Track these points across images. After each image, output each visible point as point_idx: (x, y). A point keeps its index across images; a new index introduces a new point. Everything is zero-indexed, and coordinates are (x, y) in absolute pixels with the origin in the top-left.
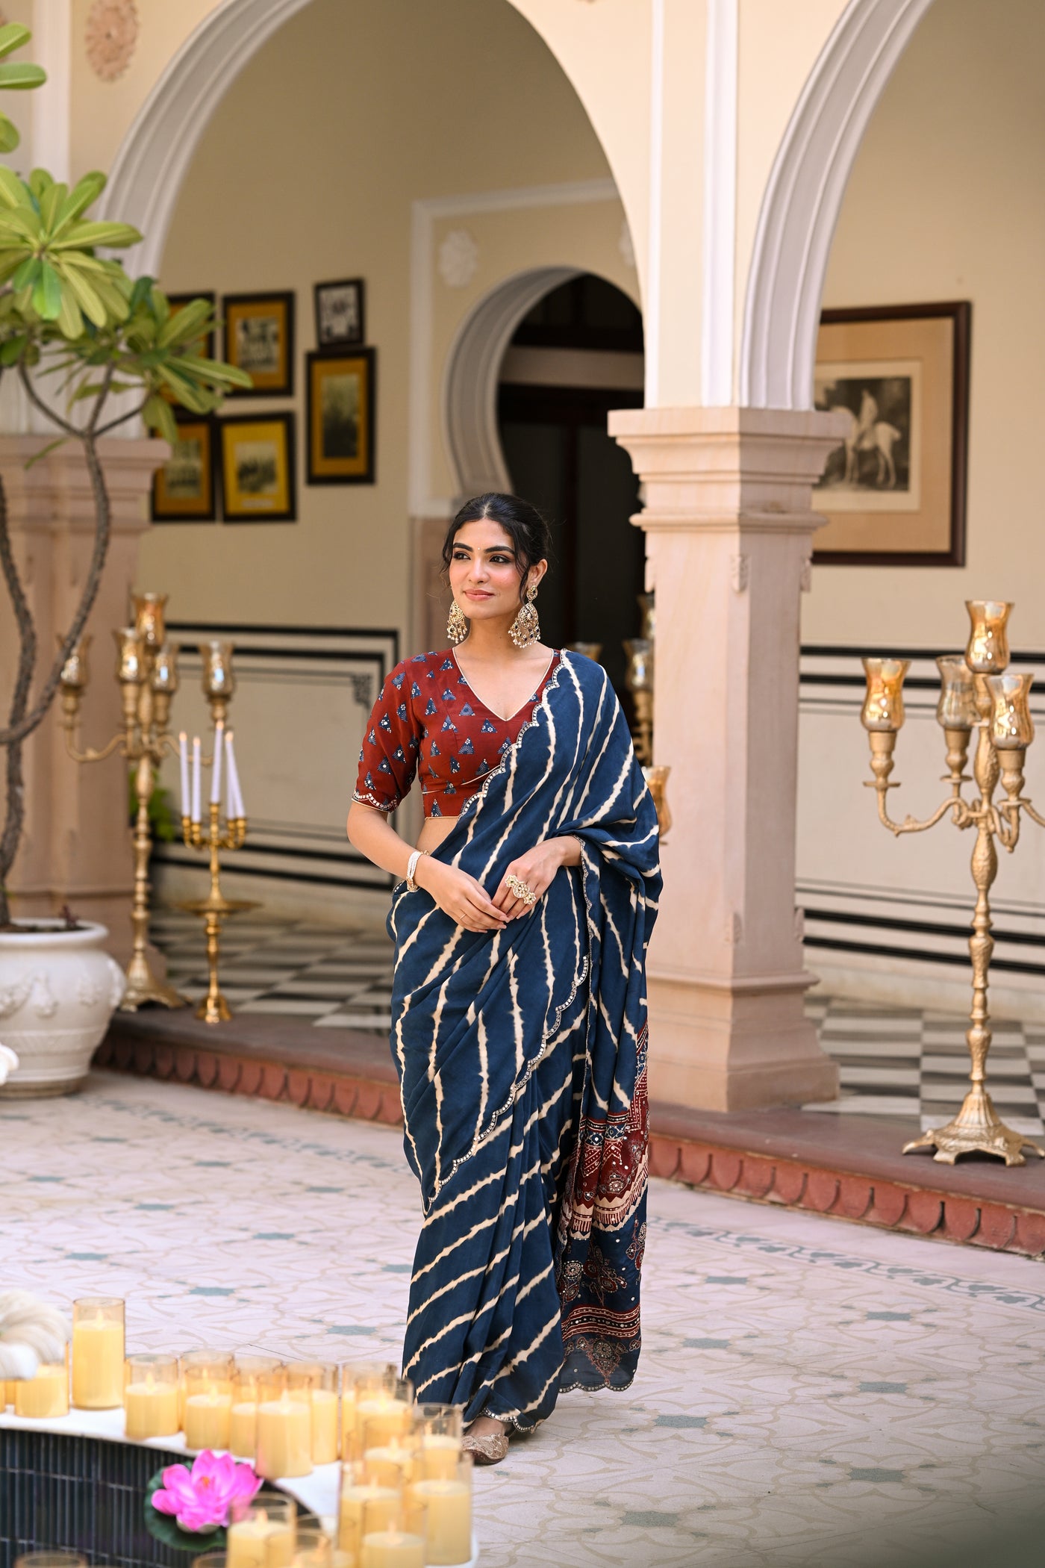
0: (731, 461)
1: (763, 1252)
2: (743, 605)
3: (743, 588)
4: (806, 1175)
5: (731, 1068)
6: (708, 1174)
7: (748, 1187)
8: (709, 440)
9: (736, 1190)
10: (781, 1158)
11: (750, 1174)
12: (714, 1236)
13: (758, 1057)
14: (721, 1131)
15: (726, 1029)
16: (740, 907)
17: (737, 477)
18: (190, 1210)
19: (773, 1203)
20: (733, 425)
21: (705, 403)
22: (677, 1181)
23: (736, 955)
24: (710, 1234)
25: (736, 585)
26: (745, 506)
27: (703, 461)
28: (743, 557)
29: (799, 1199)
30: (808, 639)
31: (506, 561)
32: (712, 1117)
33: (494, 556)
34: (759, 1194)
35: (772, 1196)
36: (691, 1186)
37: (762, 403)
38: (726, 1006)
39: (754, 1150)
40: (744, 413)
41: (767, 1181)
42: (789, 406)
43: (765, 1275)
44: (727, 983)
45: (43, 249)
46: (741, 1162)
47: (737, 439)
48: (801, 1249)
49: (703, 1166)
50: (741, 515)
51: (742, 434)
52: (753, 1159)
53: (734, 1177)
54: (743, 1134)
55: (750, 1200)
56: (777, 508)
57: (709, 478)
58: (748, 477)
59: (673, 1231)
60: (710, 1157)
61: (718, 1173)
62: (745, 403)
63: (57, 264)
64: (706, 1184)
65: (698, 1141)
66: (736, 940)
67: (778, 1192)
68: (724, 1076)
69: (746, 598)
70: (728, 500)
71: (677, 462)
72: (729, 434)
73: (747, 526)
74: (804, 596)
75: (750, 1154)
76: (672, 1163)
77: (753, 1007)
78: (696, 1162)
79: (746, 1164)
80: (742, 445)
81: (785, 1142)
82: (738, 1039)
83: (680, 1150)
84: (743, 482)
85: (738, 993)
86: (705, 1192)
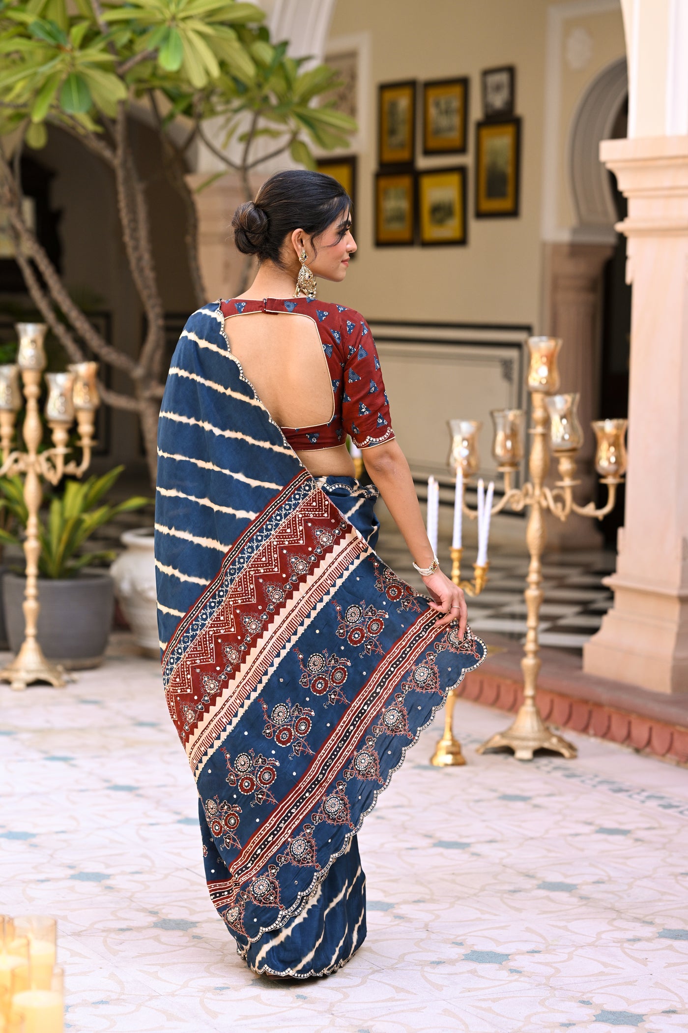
1: (659, 809)
5: (675, 659)
6: (649, 742)
7: (676, 754)
9: (668, 756)
11: (678, 744)
12: (629, 793)
14: (656, 709)
15: (673, 628)
16: (687, 531)
17: (686, 192)
22: (628, 746)
23: (684, 570)
24: (628, 791)
32: (656, 697)
36: (638, 751)
38: (674, 611)
39: (680, 725)
43: (648, 829)
44: (674, 591)
45: (174, 18)
46: (672, 735)
49: (645, 736)
52: (681, 733)
53: (666, 745)
55: (678, 764)
59: (602, 788)
60: (651, 729)
61: (655, 742)
63: (184, 30)
64: (648, 750)
65: (643, 717)
66: (684, 558)
68: (670, 665)
70: (681, 210)
75: (678, 728)
76: (623, 733)
78: (640, 732)
79: (676, 736)
82: (683, 637)
83: (630, 723)
85: (684, 600)
86: (647, 756)
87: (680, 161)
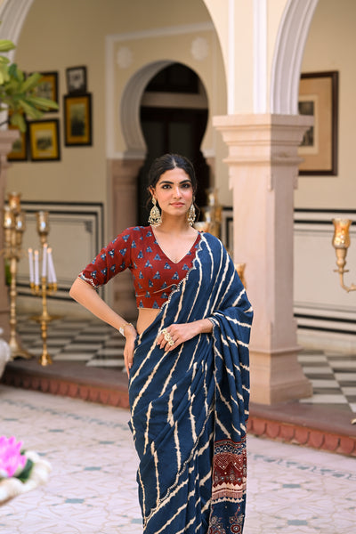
0: (267, 136)
1: (300, 470)
2: (272, 196)
3: (272, 189)
4: (309, 433)
5: (271, 386)
6: (265, 432)
7: (283, 437)
8: (258, 128)
9: (278, 438)
10: (298, 426)
11: (284, 432)
12: (276, 462)
13: (281, 381)
14: (271, 414)
15: (268, 370)
16: (273, 320)
17: (269, 143)
19: (294, 444)
20: (268, 121)
21: (255, 112)
22: (252, 434)
23: (272, 340)
24: (274, 461)
25: (269, 187)
26: (273, 155)
27: (254, 136)
28: (272, 175)
29: (306, 443)
30: (298, 206)
31: (188, 186)
32: (264, 407)
33: (183, 185)
34: (288, 440)
35: (294, 441)
36: (257, 436)
37: (278, 112)
38: (268, 361)
39: (285, 422)
40: (274, 116)
41: (291, 435)
42: (288, 113)
43: (307, 482)
44: (269, 351)
46: (280, 427)
47: (269, 127)
48: (315, 468)
49: (263, 428)
50: (272, 158)
51: (272, 125)
52: (285, 426)
53: (277, 433)
54: (280, 415)
55: (284, 442)
56: (284, 155)
57: (258, 143)
58: (274, 143)
59: (259, 459)
60: (266, 425)
61: (269, 431)
62: (272, 112)
64: (264, 435)
65: (260, 418)
66: (272, 333)
67: (296, 439)
68: (268, 390)
69: (273, 193)
70: (266, 152)
71: (242, 137)
72: (266, 125)
73: (274, 163)
74: (296, 192)
75: (283, 423)
77: (279, 360)
78: (260, 427)
79: (282, 428)
80: (272, 130)
81: (299, 419)
82: (274, 374)
83: (252, 422)
84: (272, 145)
85: (273, 355)
86: (264, 438)
87: (264, 127)
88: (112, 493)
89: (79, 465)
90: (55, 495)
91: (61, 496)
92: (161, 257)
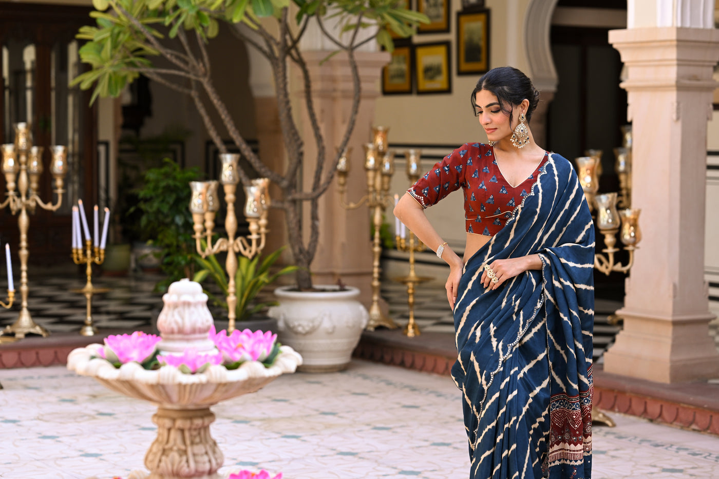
0: (672, 54)
1: (690, 456)
2: (678, 128)
3: (678, 119)
4: (711, 416)
5: (672, 361)
6: (660, 415)
7: (681, 422)
8: (662, 44)
9: (675, 423)
10: (699, 408)
11: (682, 415)
12: (665, 447)
13: (685, 356)
14: (667, 393)
15: (669, 341)
16: (676, 279)
17: (675, 62)
18: (399, 430)
19: (694, 430)
20: (674, 36)
21: (659, 25)
22: (644, 418)
23: (675, 304)
24: (663, 446)
25: (674, 117)
26: (679, 77)
27: (657, 55)
28: (678, 103)
29: (708, 428)
30: (712, 147)
32: (662, 386)
34: (686, 425)
35: (694, 427)
36: (651, 421)
37: (688, 25)
38: (669, 331)
39: (684, 403)
40: (680, 30)
41: (691, 418)
42: (701, 26)
43: (693, 468)
44: (670, 318)
46: (678, 409)
47: (675, 43)
48: (710, 455)
49: (657, 411)
50: (677, 82)
51: (678, 41)
52: (684, 408)
53: (674, 416)
54: (678, 395)
55: (682, 428)
56: (695, 78)
57: (661, 63)
58: (681, 63)
59: (644, 444)
60: (662, 406)
61: (665, 414)
62: (679, 25)
64: (660, 420)
65: (655, 398)
66: (675, 296)
67: (697, 424)
68: (668, 365)
69: (679, 124)
70: (671, 74)
71: (644, 56)
72: (671, 41)
73: (680, 87)
74: (710, 123)
75: (682, 405)
76: (642, 409)
77: (682, 330)
78: (654, 409)
79: (680, 410)
80: (678, 46)
81: (700, 399)
82: (676, 346)
83: (646, 403)
84: (678, 65)
85: (675, 323)
86: (659, 424)
87: (668, 43)
88: (455, 468)
89: (426, 441)
90: (388, 466)
91: (395, 468)
92: (498, 180)
